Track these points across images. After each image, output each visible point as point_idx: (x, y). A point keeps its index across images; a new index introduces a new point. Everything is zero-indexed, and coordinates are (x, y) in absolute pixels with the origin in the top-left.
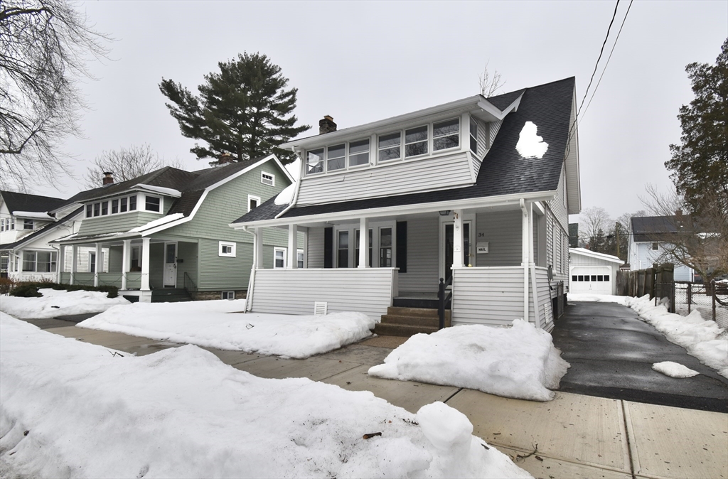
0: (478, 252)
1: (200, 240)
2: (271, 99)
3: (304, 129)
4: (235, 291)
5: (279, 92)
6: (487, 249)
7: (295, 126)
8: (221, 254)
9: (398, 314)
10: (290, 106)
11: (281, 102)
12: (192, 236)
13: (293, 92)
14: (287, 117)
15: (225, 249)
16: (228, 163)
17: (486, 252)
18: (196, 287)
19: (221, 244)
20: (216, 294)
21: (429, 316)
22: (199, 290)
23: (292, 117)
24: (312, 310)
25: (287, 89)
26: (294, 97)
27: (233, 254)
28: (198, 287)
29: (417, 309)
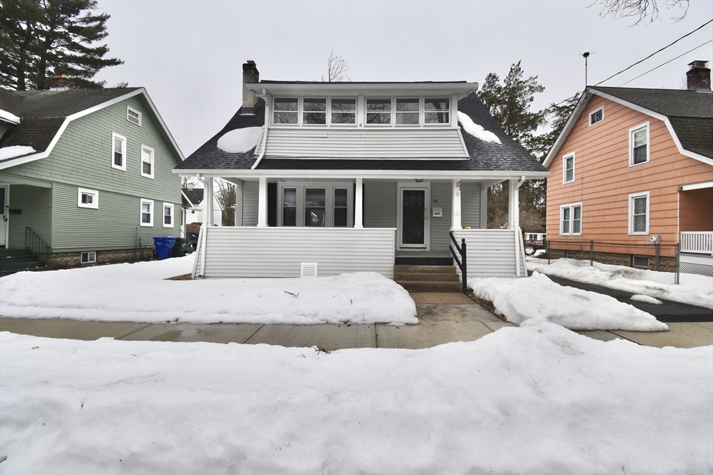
0: (434, 215)
1: (54, 184)
2: (72, 19)
3: (113, 62)
4: (97, 252)
5: (83, 13)
6: (441, 213)
7: (105, 57)
8: (80, 204)
9: (406, 272)
10: (99, 33)
11: (84, 25)
12: (44, 178)
13: (103, 19)
14: (95, 44)
15: (86, 198)
16: (67, 88)
17: (441, 216)
18: (49, 247)
19: (81, 191)
20: (74, 256)
21: (438, 272)
22: (54, 251)
23: (102, 46)
24: (298, 272)
25: (95, 13)
26: (101, 24)
27: (95, 204)
28: (53, 247)
29: (426, 266)
